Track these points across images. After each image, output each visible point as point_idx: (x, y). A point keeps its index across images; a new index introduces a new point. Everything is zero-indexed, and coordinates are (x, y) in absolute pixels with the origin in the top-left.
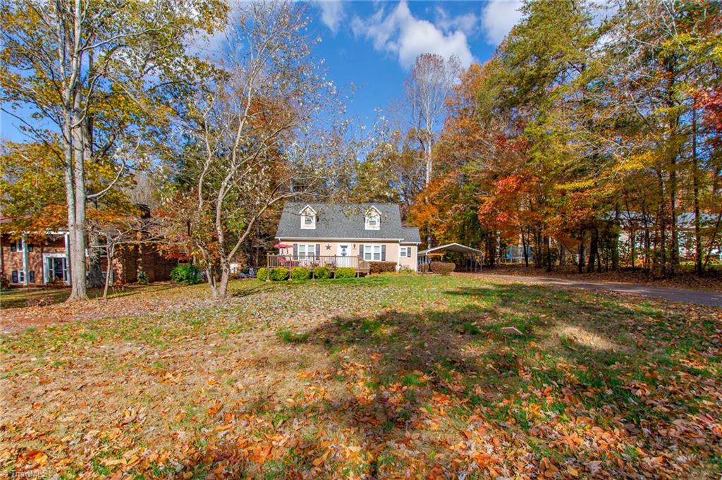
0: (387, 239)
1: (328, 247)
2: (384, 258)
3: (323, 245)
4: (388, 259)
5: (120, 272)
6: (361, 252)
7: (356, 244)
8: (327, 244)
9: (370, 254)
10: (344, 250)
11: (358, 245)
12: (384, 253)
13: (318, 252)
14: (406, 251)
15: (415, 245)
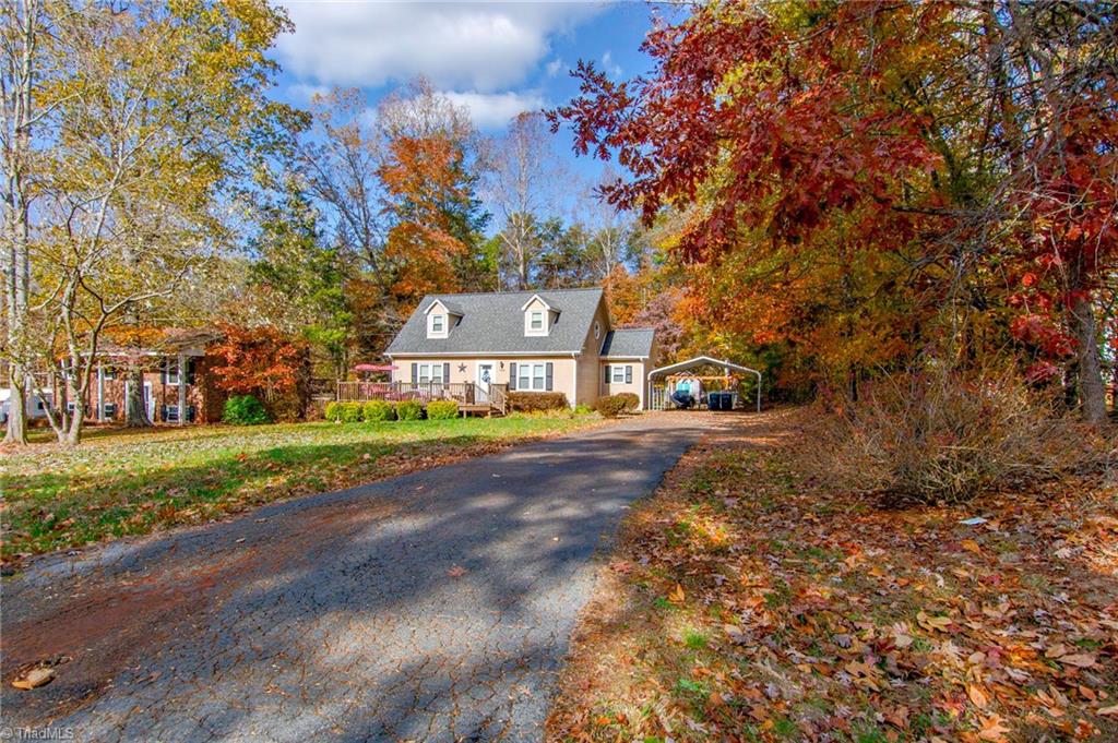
0: (552, 352)
1: (462, 368)
2: (550, 386)
3: (455, 365)
4: (556, 389)
5: (200, 406)
6: (513, 376)
7: (503, 361)
8: (460, 362)
9: (527, 378)
10: (486, 372)
11: (507, 363)
12: (550, 377)
13: (447, 376)
14: (623, 372)
15: (638, 361)
